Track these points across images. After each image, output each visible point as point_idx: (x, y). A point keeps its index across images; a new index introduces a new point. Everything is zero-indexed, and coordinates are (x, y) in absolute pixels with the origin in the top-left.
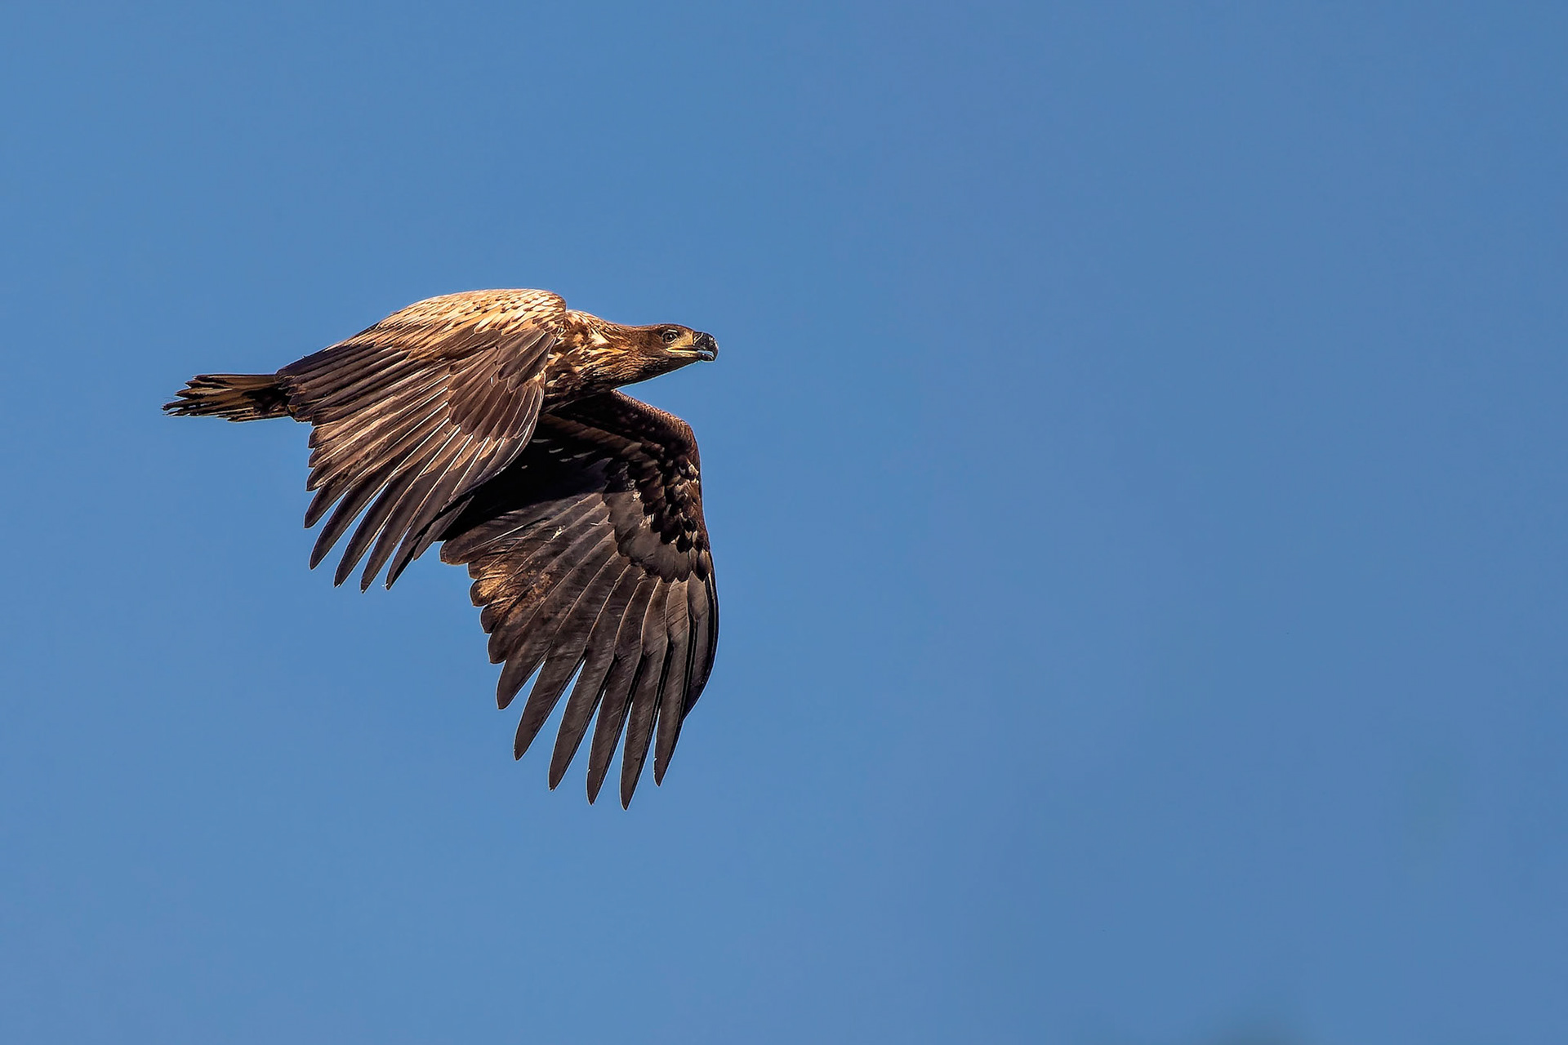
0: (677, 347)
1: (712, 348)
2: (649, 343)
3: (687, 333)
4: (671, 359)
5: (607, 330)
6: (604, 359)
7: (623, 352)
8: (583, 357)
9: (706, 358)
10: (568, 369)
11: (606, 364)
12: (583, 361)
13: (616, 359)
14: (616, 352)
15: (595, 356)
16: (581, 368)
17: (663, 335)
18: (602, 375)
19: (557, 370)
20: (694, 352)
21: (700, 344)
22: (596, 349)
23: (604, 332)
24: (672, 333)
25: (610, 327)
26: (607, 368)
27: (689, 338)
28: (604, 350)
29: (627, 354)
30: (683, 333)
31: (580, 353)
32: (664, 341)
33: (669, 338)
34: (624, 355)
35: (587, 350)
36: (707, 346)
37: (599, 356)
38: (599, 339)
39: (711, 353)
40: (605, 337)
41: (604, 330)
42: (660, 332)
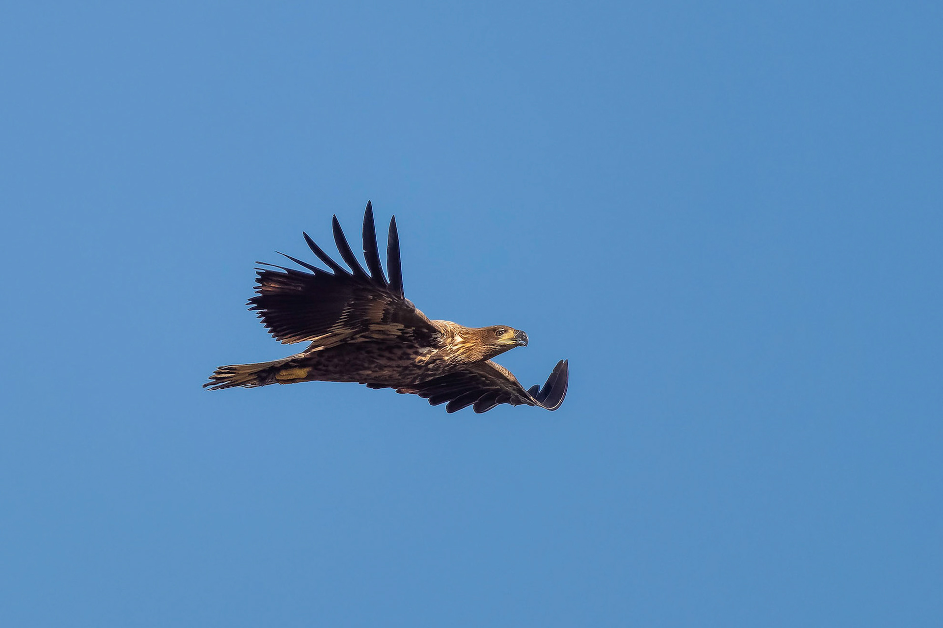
0: (505, 339)
1: (525, 340)
2: (488, 337)
3: (510, 331)
4: (501, 346)
5: (462, 332)
6: (461, 351)
7: (472, 345)
8: (449, 351)
9: (521, 345)
10: (441, 358)
11: (463, 353)
12: (449, 353)
13: (469, 349)
14: (468, 345)
15: (456, 349)
16: (448, 358)
17: (496, 332)
18: (461, 360)
19: (434, 358)
20: (514, 342)
21: (518, 337)
22: (456, 345)
23: (461, 334)
24: (501, 331)
25: (463, 330)
26: (464, 356)
27: (511, 334)
28: (462, 345)
29: (474, 345)
30: (508, 331)
31: (447, 349)
32: (497, 335)
33: (500, 334)
34: (473, 346)
35: (452, 347)
36: (522, 338)
37: (458, 349)
38: (458, 339)
39: (524, 343)
40: (461, 337)
41: (460, 332)
42: (494, 330)
